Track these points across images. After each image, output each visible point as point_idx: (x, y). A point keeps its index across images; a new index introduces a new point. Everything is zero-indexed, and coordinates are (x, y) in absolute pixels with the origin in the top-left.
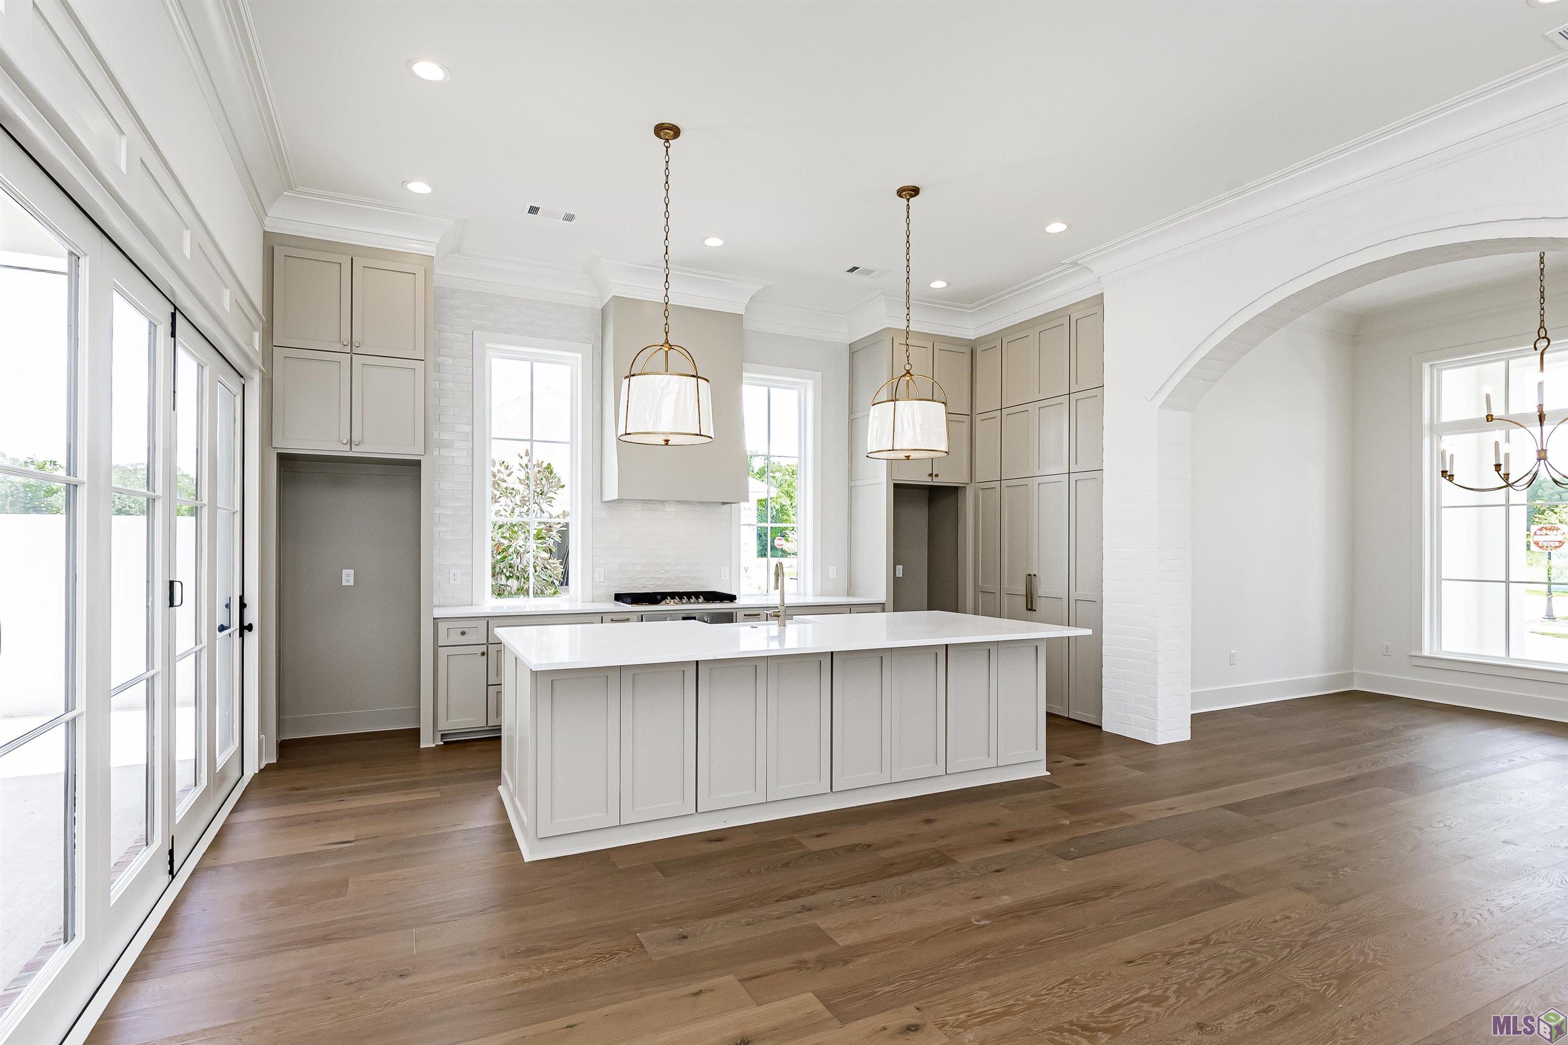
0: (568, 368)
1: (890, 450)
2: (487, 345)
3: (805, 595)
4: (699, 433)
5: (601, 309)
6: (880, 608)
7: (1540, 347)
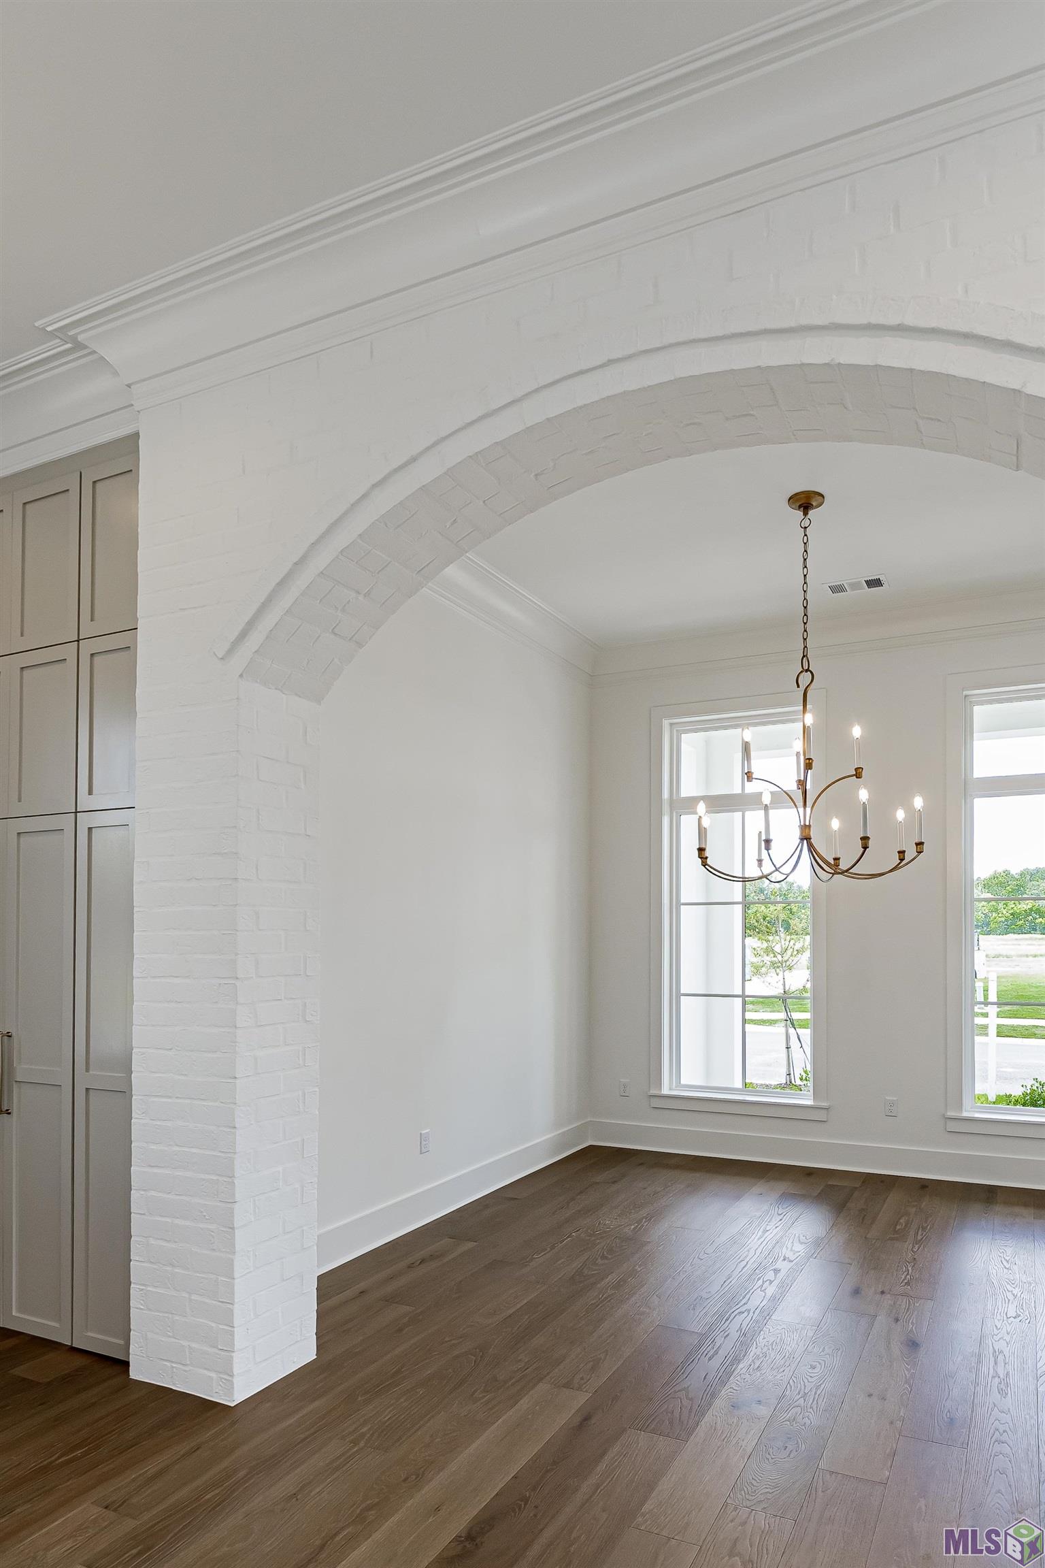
7: (803, 684)
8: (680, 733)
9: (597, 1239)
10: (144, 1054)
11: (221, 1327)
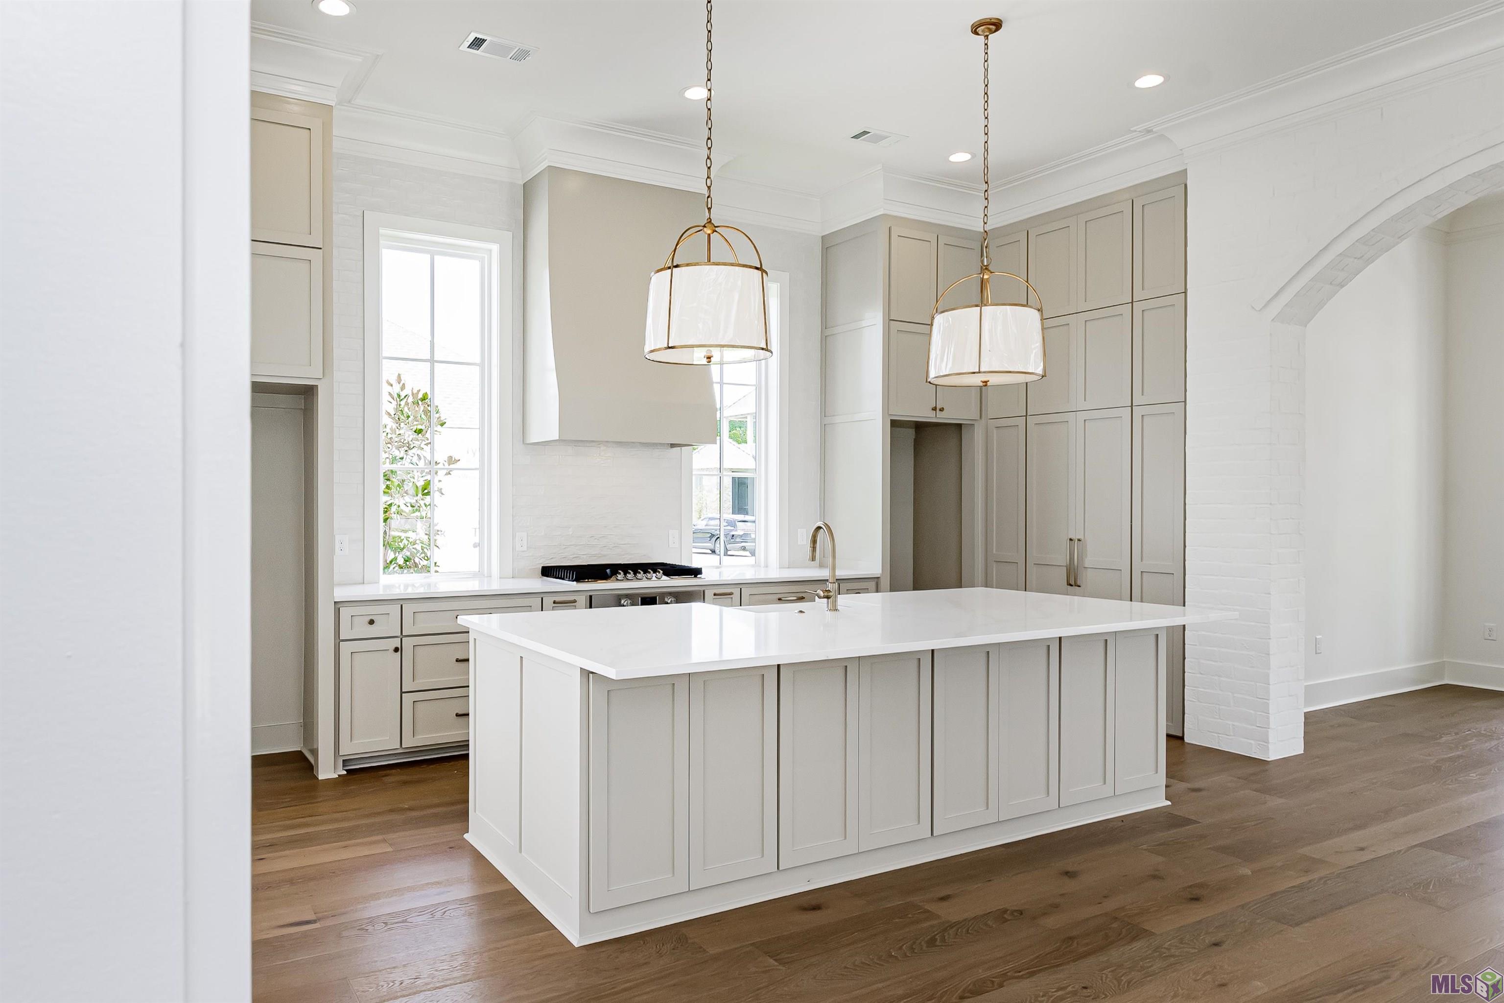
0: (476, 264)
1: (974, 373)
2: (382, 231)
3: (767, 567)
4: (765, 347)
5: (522, 183)
6: (872, 585)
11: (1258, 713)
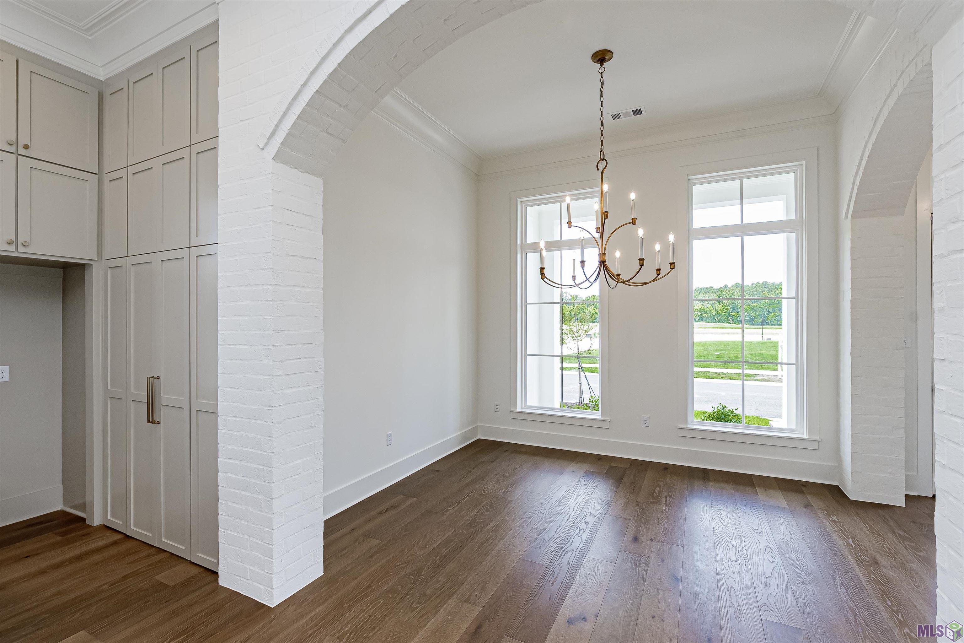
7: (601, 168)
8: (526, 207)
9: (484, 498)
10: (224, 391)
11: (266, 558)
